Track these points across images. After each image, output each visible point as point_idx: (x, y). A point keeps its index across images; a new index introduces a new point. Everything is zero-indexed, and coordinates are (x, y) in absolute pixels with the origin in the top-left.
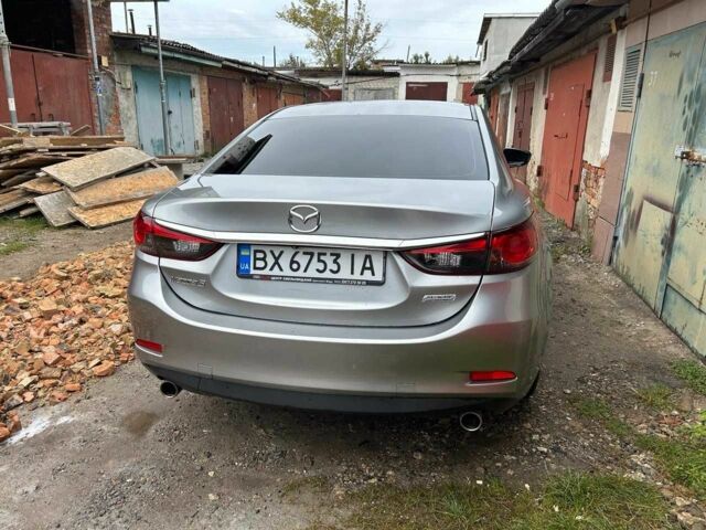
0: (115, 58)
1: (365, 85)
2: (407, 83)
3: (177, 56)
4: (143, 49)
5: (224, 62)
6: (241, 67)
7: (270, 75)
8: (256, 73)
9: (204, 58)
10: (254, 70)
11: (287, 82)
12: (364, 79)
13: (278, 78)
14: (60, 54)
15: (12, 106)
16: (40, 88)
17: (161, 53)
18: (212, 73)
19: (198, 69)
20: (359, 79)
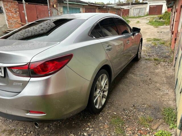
0: (58, 5)
1: (136, 7)
2: (150, 6)
3: (74, 3)
4: (64, 2)
5: (89, 4)
6: (94, 5)
7: (104, 6)
8: (99, 6)
9: (82, 3)
10: (98, 5)
11: (109, 8)
12: (136, 5)
13: (106, 7)
14: (43, 5)
15: (26, 19)
16: (38, 14)
17: (68, 2)
18: (87, 7)
19: (82, 6)
20: (135, 5)
